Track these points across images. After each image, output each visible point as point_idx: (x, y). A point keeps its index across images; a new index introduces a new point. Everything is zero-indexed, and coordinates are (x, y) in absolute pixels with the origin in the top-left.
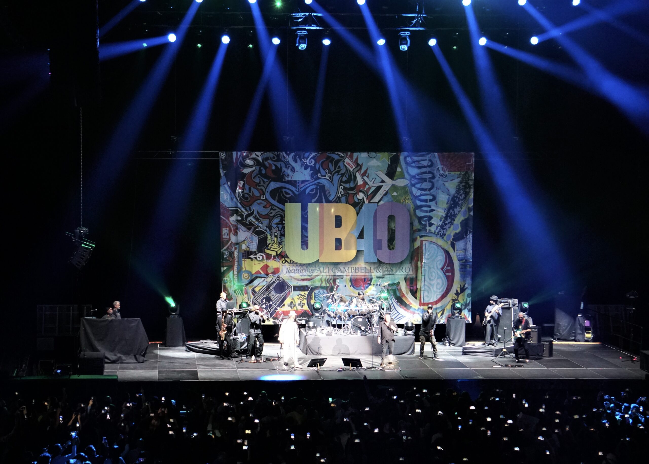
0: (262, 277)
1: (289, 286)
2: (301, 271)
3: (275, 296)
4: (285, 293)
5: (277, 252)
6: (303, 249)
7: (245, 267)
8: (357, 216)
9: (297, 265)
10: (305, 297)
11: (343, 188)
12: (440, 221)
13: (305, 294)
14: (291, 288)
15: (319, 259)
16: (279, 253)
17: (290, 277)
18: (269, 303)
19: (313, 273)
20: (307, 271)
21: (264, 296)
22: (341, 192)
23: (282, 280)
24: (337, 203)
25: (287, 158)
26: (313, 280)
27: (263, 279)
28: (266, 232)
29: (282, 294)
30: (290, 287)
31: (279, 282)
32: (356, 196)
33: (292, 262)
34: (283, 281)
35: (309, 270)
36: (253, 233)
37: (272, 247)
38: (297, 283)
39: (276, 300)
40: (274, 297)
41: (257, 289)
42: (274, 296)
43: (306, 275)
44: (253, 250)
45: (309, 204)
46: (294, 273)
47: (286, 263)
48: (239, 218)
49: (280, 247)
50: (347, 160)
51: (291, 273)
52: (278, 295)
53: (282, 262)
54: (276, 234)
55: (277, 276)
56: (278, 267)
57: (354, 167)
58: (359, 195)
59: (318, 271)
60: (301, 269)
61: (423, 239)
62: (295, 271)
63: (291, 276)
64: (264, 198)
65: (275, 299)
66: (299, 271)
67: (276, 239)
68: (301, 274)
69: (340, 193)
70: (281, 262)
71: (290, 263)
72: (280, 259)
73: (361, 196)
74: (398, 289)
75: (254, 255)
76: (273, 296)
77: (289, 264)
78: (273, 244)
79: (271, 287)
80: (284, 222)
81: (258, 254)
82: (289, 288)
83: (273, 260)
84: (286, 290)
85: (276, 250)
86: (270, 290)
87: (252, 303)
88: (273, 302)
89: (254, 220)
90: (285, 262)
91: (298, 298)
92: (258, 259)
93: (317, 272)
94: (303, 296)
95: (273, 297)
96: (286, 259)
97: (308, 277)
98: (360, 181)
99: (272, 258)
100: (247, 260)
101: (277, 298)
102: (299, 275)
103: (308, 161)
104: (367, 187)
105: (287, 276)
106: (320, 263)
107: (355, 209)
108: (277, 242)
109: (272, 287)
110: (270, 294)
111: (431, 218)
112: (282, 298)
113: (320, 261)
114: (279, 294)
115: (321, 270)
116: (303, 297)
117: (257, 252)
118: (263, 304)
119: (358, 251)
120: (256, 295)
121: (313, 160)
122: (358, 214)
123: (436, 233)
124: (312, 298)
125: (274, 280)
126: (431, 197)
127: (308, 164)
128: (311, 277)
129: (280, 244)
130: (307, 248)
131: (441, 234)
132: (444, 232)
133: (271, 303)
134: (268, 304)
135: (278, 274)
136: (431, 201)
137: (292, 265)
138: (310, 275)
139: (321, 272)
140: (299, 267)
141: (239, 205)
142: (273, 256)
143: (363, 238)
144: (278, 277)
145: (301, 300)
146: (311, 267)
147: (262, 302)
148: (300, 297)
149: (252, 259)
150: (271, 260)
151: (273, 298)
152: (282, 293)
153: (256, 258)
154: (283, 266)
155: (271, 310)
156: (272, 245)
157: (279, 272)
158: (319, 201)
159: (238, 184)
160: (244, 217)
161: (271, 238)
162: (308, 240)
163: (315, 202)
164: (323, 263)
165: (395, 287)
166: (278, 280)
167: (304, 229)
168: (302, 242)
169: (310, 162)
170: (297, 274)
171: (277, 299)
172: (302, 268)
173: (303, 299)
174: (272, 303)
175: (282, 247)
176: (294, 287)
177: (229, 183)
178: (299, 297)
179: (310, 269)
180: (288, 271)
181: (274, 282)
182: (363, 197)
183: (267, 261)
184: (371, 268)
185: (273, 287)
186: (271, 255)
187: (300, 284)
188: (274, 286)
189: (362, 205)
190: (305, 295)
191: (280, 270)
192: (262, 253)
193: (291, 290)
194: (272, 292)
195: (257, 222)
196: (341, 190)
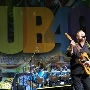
6: (9, 42)
8: (54, 17)
9: (4, 55)
15: (23, 50)
19: (18, 62)
20: (12, 60)
24: (37, 6)
26: (18, 68)
32: (53, 1)
43: (12, 64)
45: (14, 7)
59: (22, 60)
60: (7, 59)
62: (2, 60)
68: (7, 63)
73: (56, 1)
93: (21, 61)
97: (14, 65)
106: (24, 53)
107: (52, 11)
113: (24, 52)
115: (25, 59)
119: (56, 44)
122: (54, 15)
128: (17, 65)
130: (13, 41)
138: (16, 63)
139: (25, 61)
140: (5, 57)
143: (60, 34)
146: (16, 57)
158: (22, 5)
162: (13, 35)
163: (19, 6)
164: (27, 53)
167: (10, 26)
170: (4, 63)
172: (8, 57)
179: (15, 59)
182: (58, 2)
187: (6, 71)
189: (58, 9)
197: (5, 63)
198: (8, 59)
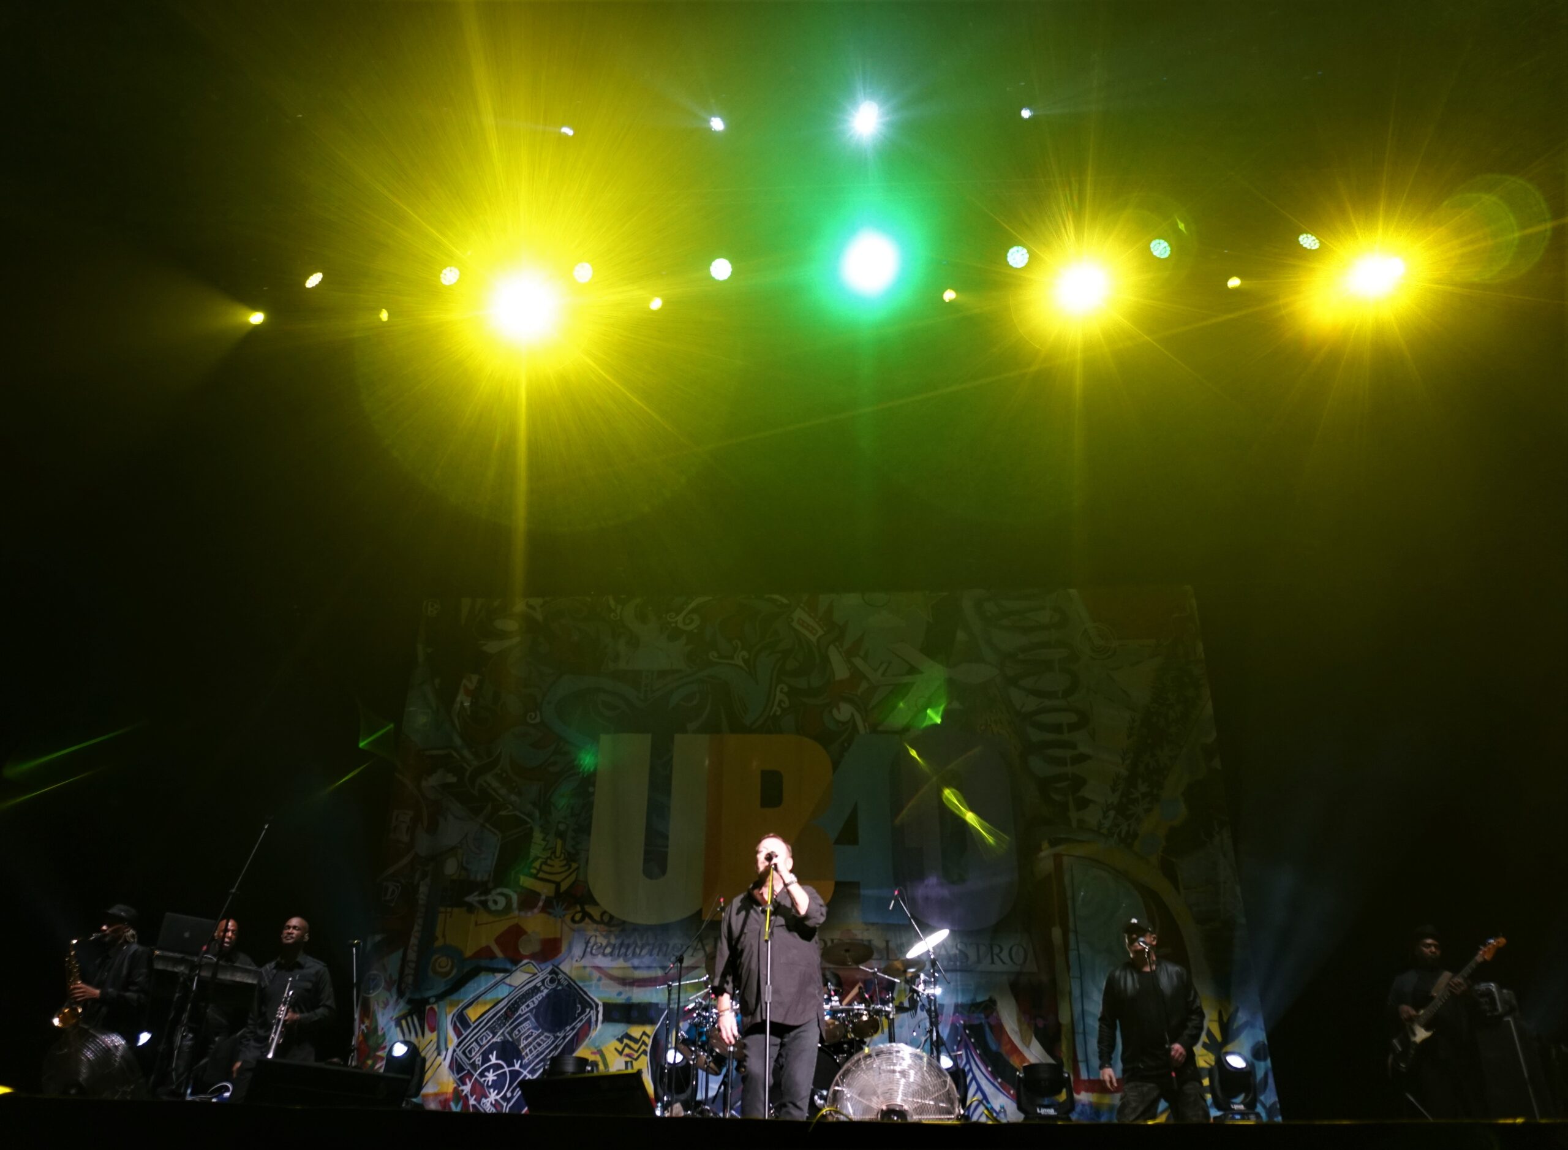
0: (495, 971)
1: (587, 1004)
2: (635, 949)
3: (535, 1039)
4: (573, 1029)
5: (558, 885)
6: (648, 874)
7: (444, 936)
8: (834, 772)
9: (623, 930)
10: (643, 1047)
11: (786, 689)
12: (1114, 790)
13: (644, 1033)
14: (593, 1013)
15: (701, 911)
16: (564, 887)
17: (596, 974)
18: (510, 1064)
20: (656, 951)
21: (494, 1040)
22: (781, 701)
23: (566, 983)
24: (770, 732)
25: (618, 611)
27: (500, 976)
28: (529, 820)
29: (561, 1035)
30: (592, 1008)
31: (554, 990)
32: (831, 712)
33: (606, 918)
34: (569, 985)
35: (664, 949)
36: (487, 825)
37: (544, 868)
38: (620, 994)
39: (537, 1056)
40: (530, 1044)
41: (473, 1014)
42: (530, 1039)
43: (654, 966)
44: (479, 878)
45: (678, 737)
46: (609, 958)
47: (587, 920)
48: (452, 779)
49: (570, 868)
50: (799, 614)
51: (600, 956)
52: (548, 1037)
53: (573, 920)
54: (562, 827)
55: (550, 968)
56: (559, 936)
57: (821, 632)
58: (839, 709)
59: (695, 950)
60: (636, 945)
61: (1060, 849)
62: (616, 952)
63: (598, 968)
64: (538, 720)
65: (535, 1053)
66: (630, 952)
67: (559, 842)
68: (636, 962)
69: (779, 705)
70: (568, 918)
71: (601, 922)
72: (567, 909)
73: (845, 712)
74: (991, 1027)
75: (480, 895)
76: (527, 1038)
77: (595, 926)
78: (550, 858)
79: (523, 1007)
80: (591, 789)
81: (494, 892)
82: (588, 1010)
83: (544, 910)
84: (575, 1019)
85: (558, 878)
86: (520, 1016)
87: (451, 1067)
88: (526, 1061)
89: (495, 784)
90: (582, 919)
91: (616, 1049)
92: (493, 907)
93: (692, 956)
94: (636, 1041)
95: (526, 1042)
96: (589, 909)
97: (661, 973)
98: (841, 672)
99: (541, 904)
100: (456, 910)
101: (540, 1049)
102: (628, 965)
103: (680, 618)
104: (864, 685)
105: (585, 967)
106: (705, 922)
107: (826, 749)
108: (561, 853)
109: (528, 1006)
110: (516, 1032)
111: (1079, 782)
112: (559, 1050)
113: (704, 917)
114: (550, 1031)
115: (708, 949)
116: (636, 1047)
117: (491, 885)
118: (487, 1069)
119: (839, 884)
120: (465, 1034)
121: (695, 617)
122: (835, 765)
123: (1104, 831)
125: (537, 982)
126: (1073, 718)
127: (680, 625)
128: (671, 972)
129: (571, 858)
130: (663, 871)
131: (1123, 835)
132: (1129, 825)
133: (517, 1067)
134: (507, 1069)
135: (556, 961)
136: (1073, 728)
137: (606, 928)
138: (668, 965)
140: (629, 937)
141: (458, 741)
142: (543, 897)
143: (854, 841)
144: (553, 972)
145: (628, 1055)
146: (671, 937)
147: (486, 1059)
148: (627, 1045)
149: (470, 908)
150: (536, 910)
151: (526, 1047)
152: (560, 1031)
153: (484, 904)
154: (574, 930)
155: (513, 1092)
156: (545, 863)
157: (561, 952)
158: (711, 728)
159: (465, 681)
160: (468, 774)
161: (544, 839)
162: (667, 847)
163: (696, 732)
165: (979, 1018)
166: (552, 981)
167: (657, 810)
168: (646, 853)
169: (688, 621)
170: (620, 963)
171: (542, 1053)
172: (641, 939)
173: (636, 1055)
174: (521, 1066)
175: (578, 868)
176: (605, 1005)
177: (437, 681)
178: (620, 1047)
179: (668, 945)
180: (589, 950)
181: (536, 990)
182: (852, 715)
183: (522, 914)
185: (532, 1006)
186: (539, 894)
187: (629, 998)
188: (536, 1002)
189: (850, 740)
190: (645, 1038)
191: (564, 948)
192: (506, 887)
193: (594, 1019)
194: (527, 1025)
195: (503, 791)
196: (779, 696)
197: (626, 961)
198: (639, 943)
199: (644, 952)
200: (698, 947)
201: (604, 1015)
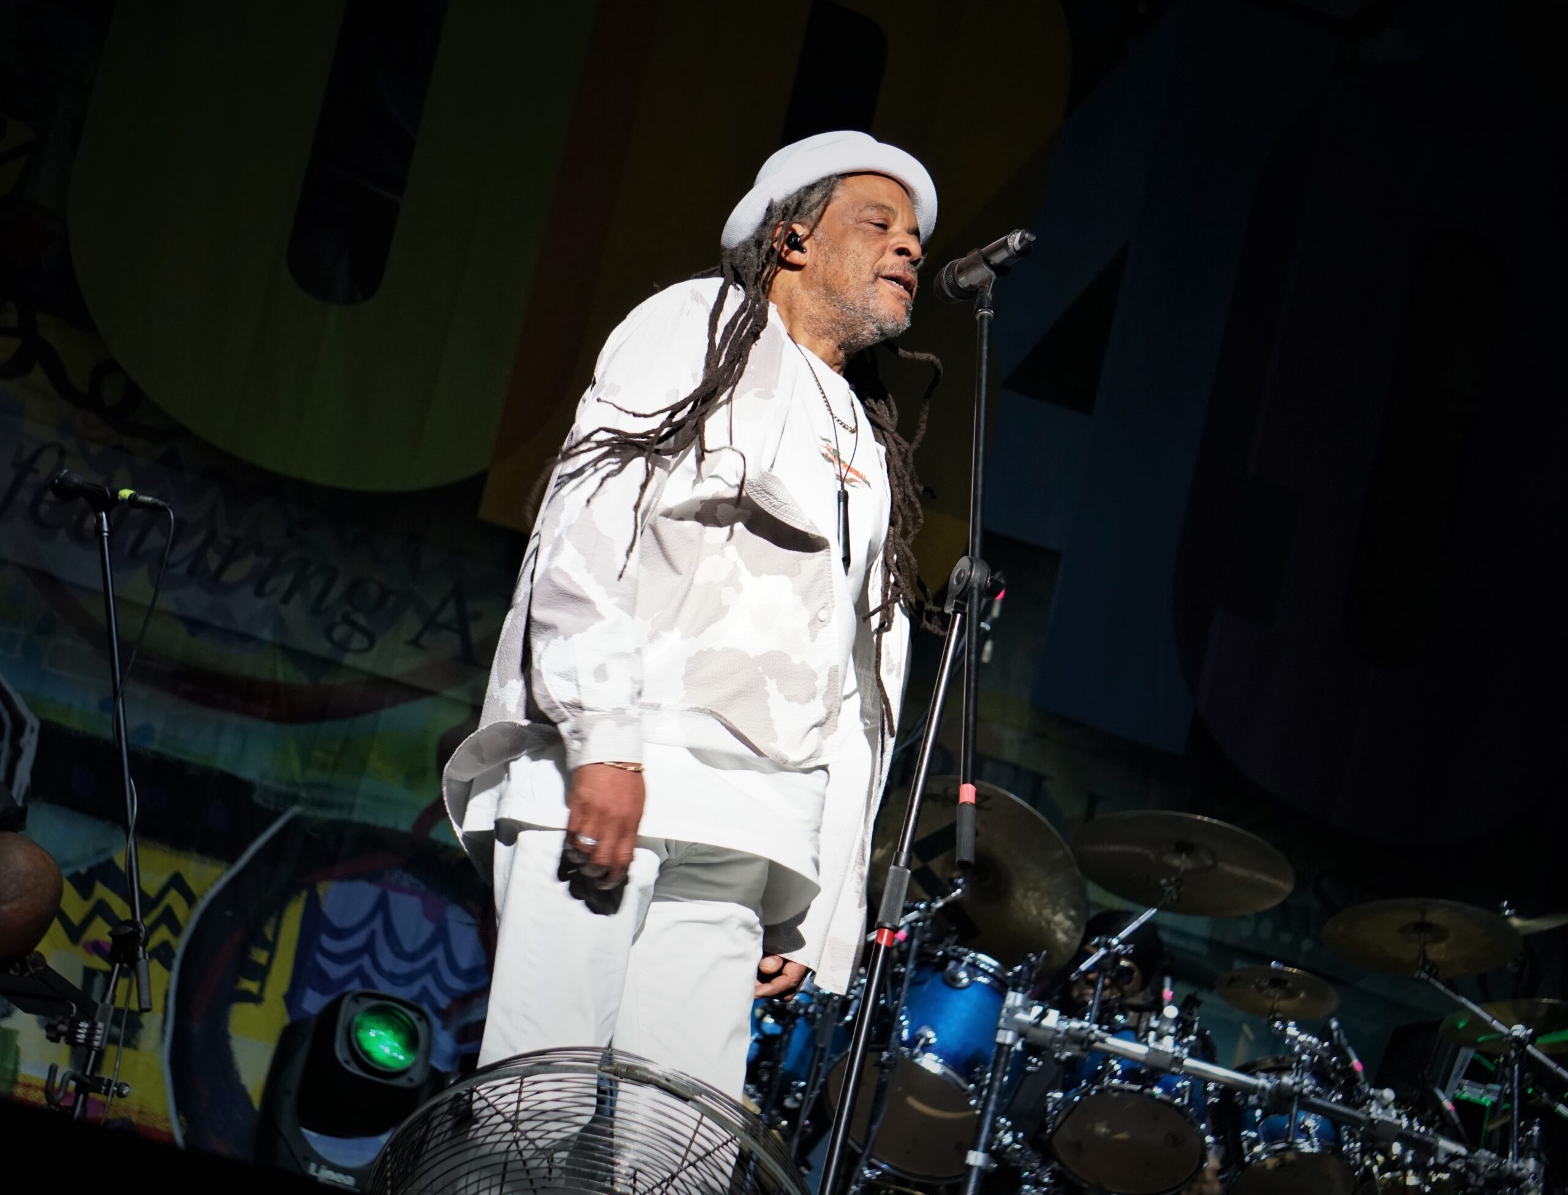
2: (204, 547)
6: (305, 267)
8: (1072, 107)
9: (170, 461)
10: (163, 933)
13: (177, 882)
15: (480, 479)
19: (358, 641)
33: (113, 391)
35: (315, 586)
43: (266, 634)
47: (38, 376)
59: (430, 624)
60: (211, 538)
68: (196, 600)
71: (92, 399)
77: (60, 403)
90: (18, 366)
93: (415, 643)
94: (140, 900)
96: (54, 332)
97: (284, 673)
102: (165, 602)
106: (490, 528)
113: (489, 509)
115: (476, 634)
124: (261, 973)
138: (322, 648)
139: (465, 657)
146: (347, 551)
162: (399, 186)
172: (233, 517)
176: (50, 733)
179: (331, 575)
180: (24, 496)
184: (1093, 801)
187: (146, 732)
190: (173, 898)
198: (224, 535)
199: (237, 571)
200: (442, 619)
201: (35, 772)
